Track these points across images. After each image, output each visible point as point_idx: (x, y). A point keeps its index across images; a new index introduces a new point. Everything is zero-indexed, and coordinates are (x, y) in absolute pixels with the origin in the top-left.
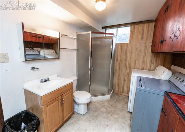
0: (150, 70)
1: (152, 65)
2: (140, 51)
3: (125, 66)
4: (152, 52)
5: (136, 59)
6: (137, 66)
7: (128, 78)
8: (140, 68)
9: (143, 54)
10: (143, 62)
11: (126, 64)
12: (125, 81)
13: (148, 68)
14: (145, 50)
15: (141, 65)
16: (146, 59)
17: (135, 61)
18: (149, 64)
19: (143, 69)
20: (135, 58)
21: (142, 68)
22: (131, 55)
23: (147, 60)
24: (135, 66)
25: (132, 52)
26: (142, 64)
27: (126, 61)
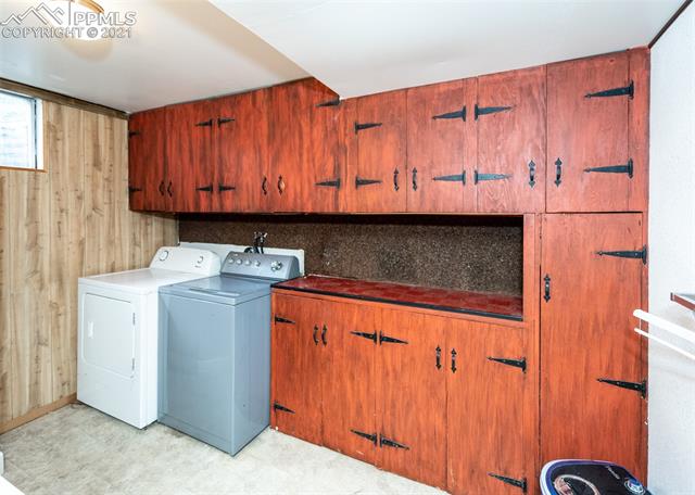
0: (134, 267)
1: (137, 248)
2: (95, 208)
3: (36, 272)
4: (132, 208)
5: (83, 235)
6: (89, 263)
7: (57, 322)
8: (103, 265)
9: (106, 218)
10: (110, 243)
11: (36, 266)
12: (39, 343)
13: (127, 262)
14: (110, 203)
15: (103, 255)
16: (117, 234)
17: (81, 243)
18: (128, 249)
19: (113, 271)
20: (79, 232)
21: (107, 266)
22: (59, 223)
23: (120, 239)
24: (82, 263)
25: (62, 211)
26: (109, 253)
27: (37, 252)
